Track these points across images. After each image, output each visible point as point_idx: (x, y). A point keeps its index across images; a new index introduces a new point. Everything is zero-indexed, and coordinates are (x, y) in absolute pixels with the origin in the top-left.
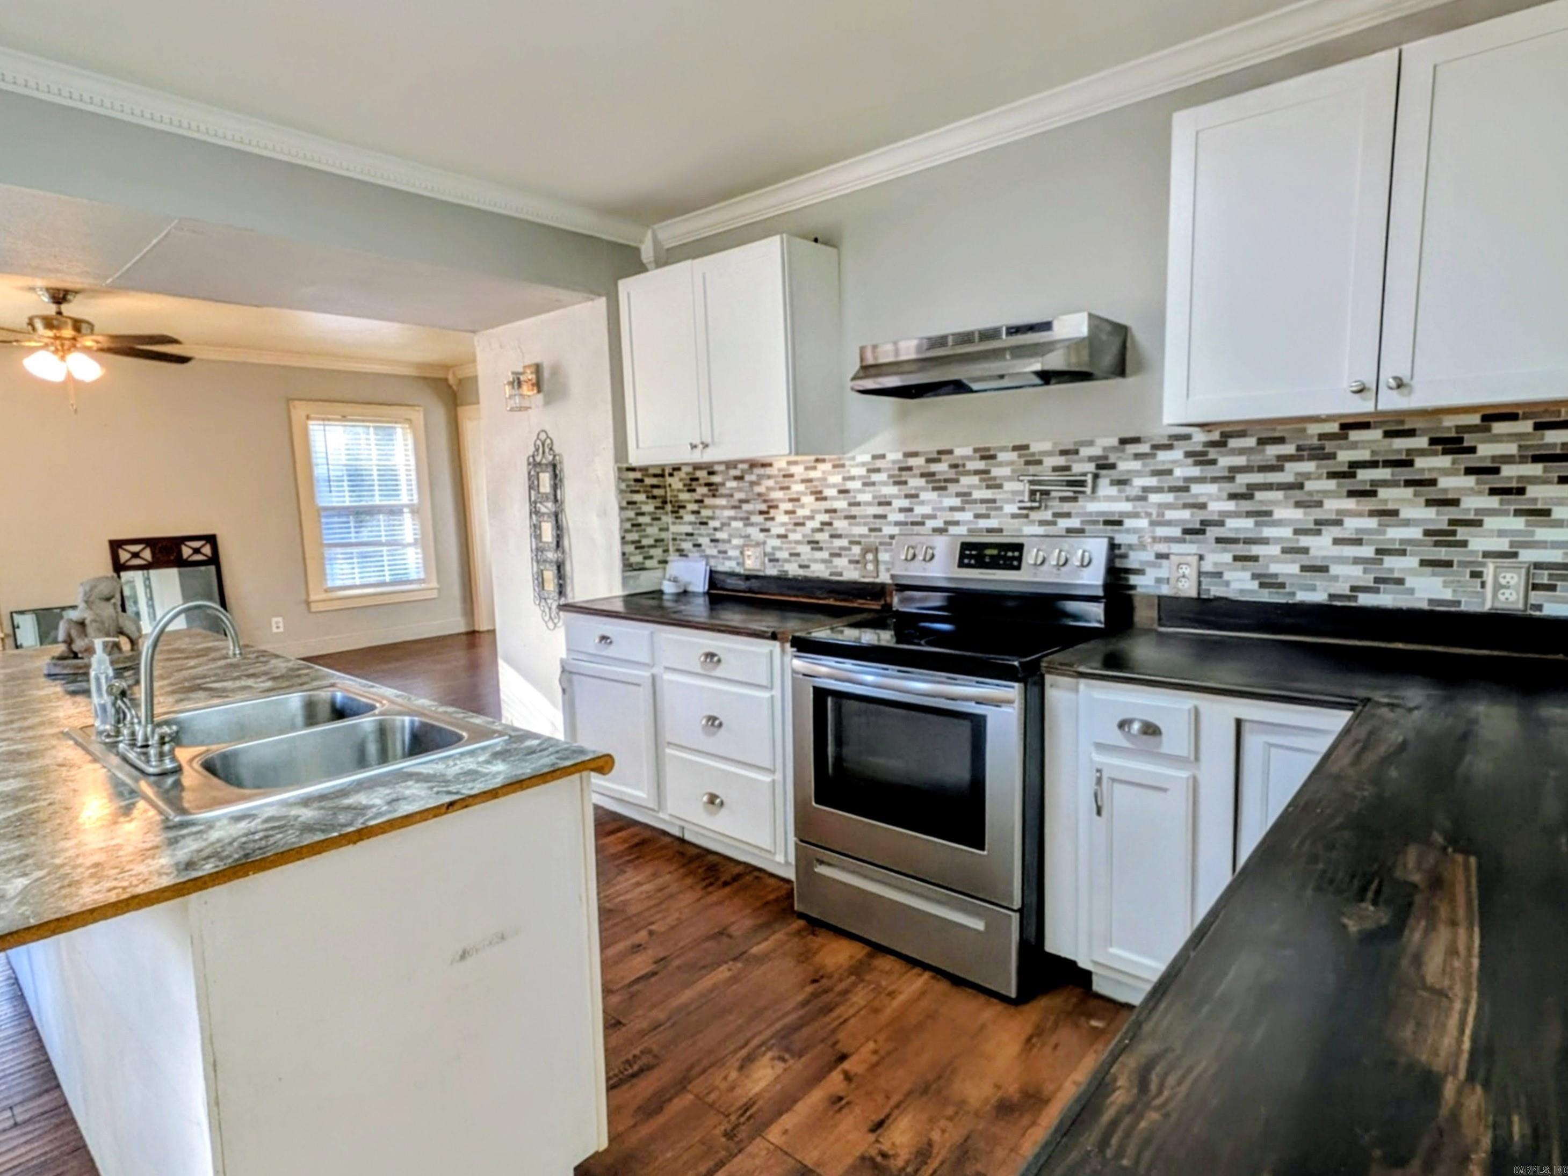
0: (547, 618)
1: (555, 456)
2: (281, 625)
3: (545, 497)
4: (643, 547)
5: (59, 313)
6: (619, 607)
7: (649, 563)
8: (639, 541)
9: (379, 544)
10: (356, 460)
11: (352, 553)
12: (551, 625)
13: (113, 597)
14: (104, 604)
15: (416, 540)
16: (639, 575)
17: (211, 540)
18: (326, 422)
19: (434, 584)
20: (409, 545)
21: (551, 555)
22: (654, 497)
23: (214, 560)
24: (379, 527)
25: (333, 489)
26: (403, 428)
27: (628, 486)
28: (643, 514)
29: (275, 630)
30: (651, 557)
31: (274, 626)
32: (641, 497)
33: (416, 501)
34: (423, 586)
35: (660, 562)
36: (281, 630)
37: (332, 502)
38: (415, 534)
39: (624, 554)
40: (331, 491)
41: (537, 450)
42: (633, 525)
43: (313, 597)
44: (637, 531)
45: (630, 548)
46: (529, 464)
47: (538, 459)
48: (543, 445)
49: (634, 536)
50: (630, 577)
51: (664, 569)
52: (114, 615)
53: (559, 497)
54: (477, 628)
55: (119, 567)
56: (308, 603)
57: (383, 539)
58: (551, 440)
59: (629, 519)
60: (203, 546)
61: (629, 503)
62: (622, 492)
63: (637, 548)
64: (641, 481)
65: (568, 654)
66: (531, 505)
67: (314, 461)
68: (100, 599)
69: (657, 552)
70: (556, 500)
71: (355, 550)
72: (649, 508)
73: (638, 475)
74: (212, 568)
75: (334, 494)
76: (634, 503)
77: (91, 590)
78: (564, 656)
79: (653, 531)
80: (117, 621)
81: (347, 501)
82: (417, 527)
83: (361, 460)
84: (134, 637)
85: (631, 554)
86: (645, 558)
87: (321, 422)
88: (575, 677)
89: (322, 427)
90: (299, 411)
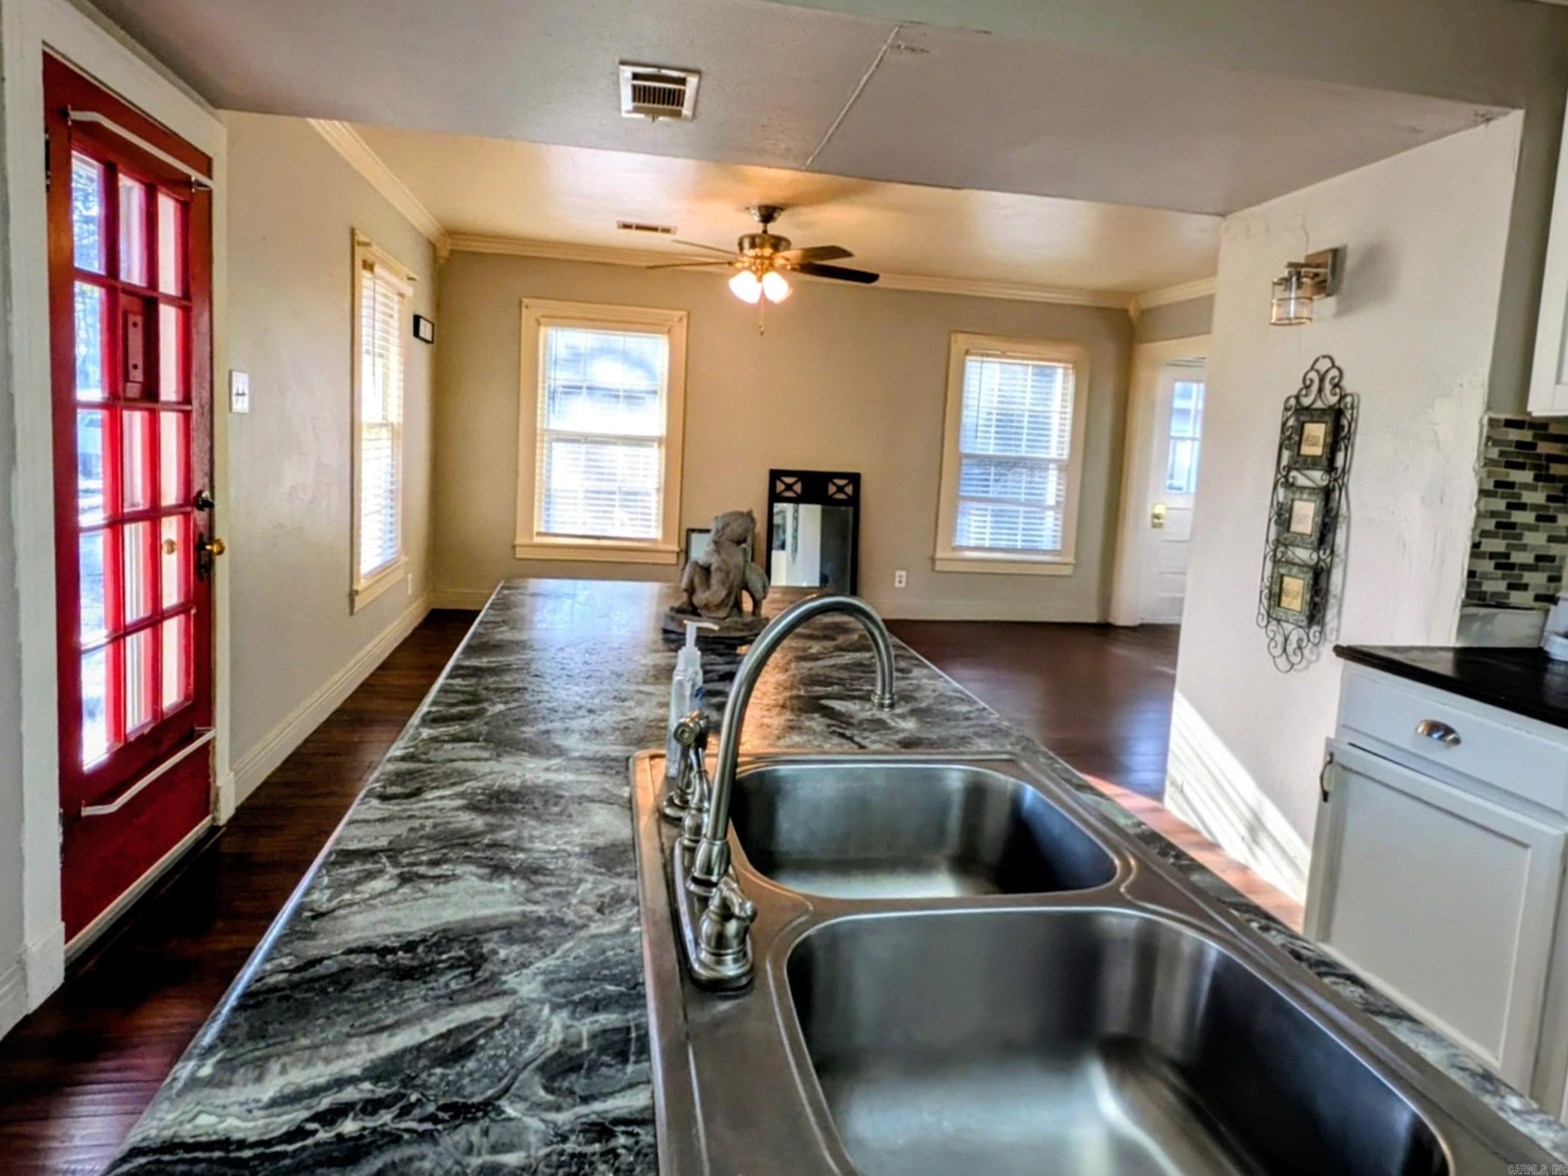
0: (1278, 651)
1: (1342, 397)
2: (904, 580)
3: (1312, 463)
4: (1512, 567)
5: (765, 232)
6: (1445, 666)
7: (1516, 597)
8: (1507, 556)
9: (1017, 503)
10: (1009, 403)
11: (986, 510)
12: (1282, 662)
13: (745, 541)
14: (734, 547)
15: (1058, 502)
16: (1495, 615)
17: (854, 479)
18: (985, 359)
19: (1070, 559)
20: (1050, 508)
21: (1303, 554)
22: (1551, 479)
23: (854, 501)
24: (1019, 483)
25: (979, 434)
26: (1065, 368)
27: (1502, 454)
28: (1522, 507)
29: (897, 584)
30: (1525, 587)
31: (897, 580)
32: (1526, 476)
33: (1065, 457)
34: (1058, 559)
35: (1538, 598)
36: (903, 585)
37: (975, 449)
38: (1058, 496)
39: (1472, 574)
40: (976, 437)
41: (1307, 387)
42: (1499, 525)
43: (939, 554)
44: (1504, 537)
45: (1488, 566)
46: (1286, 409)
47: (1306, 402)
48: (1322, 380)
49: (1498, 545)
50: (1475, 616)
51: (1547, 612)
52: (742, 564)
53: (1340, 461)
54: (1112, 621)
55: (774, 497)
56: (933, 560)
57: (1023, 497)
58: (1340, 371)
59: (1493, 514)
60: (846, 485)
61: (1498, 484)
62: (1489, 463)
63: (1498, 566)
64: (1532, 446)
65: (1338, 732)
66: (1278, 471)
67: (965, 401)
68: (732, 541)
69: (1537, 580)
70: (1331, 468)
71: (990, 507)
72: (1537, 497)
73: (1527, 436)
74: (851, 509)
75: (979, 440)
76: (1511, 485)
77: (723, 528)
78: (1332, 735)
79: (1536, 539)
80: (744, 574)
81: (992, 450)
82: (1061, 487)
83: (1013, 403)
84: (758, 596)
85: (1486, 576)
86: (1511, 587)
87: (980, 358)
88: (1354, 779)
89: (979, 364)
90: (960, 342)
